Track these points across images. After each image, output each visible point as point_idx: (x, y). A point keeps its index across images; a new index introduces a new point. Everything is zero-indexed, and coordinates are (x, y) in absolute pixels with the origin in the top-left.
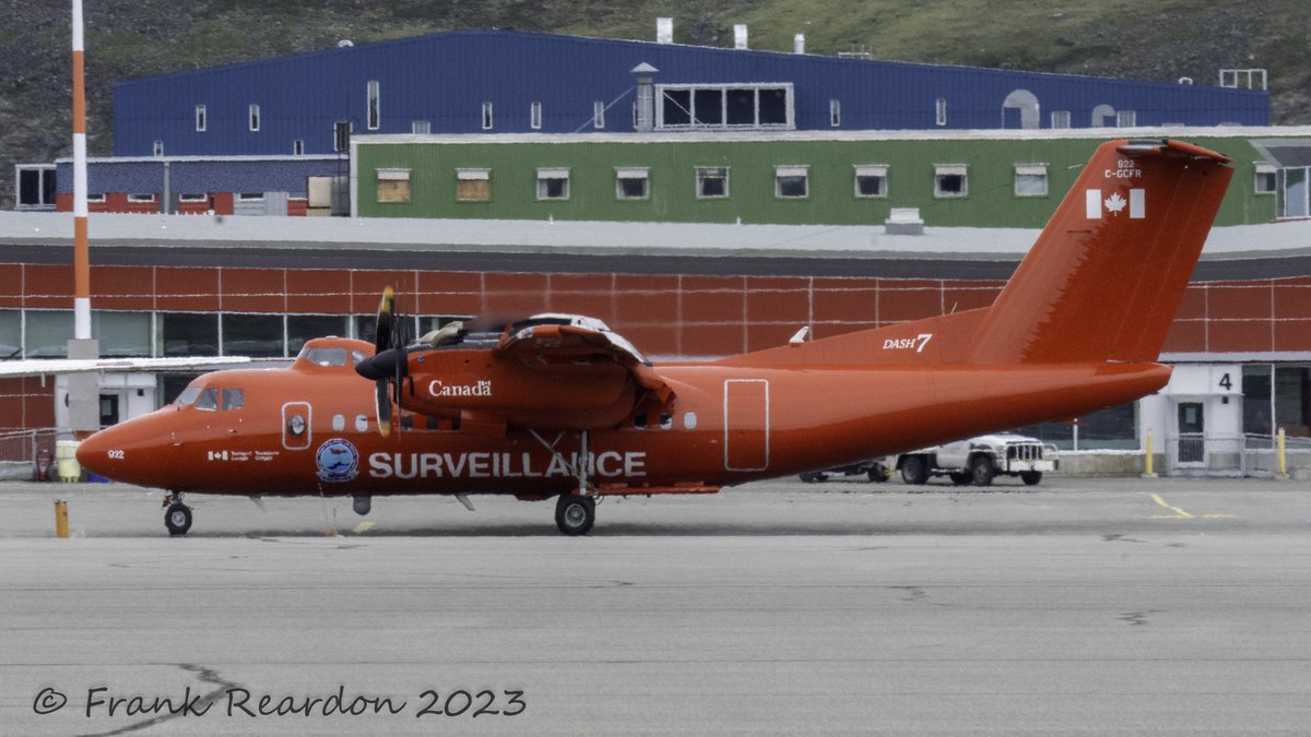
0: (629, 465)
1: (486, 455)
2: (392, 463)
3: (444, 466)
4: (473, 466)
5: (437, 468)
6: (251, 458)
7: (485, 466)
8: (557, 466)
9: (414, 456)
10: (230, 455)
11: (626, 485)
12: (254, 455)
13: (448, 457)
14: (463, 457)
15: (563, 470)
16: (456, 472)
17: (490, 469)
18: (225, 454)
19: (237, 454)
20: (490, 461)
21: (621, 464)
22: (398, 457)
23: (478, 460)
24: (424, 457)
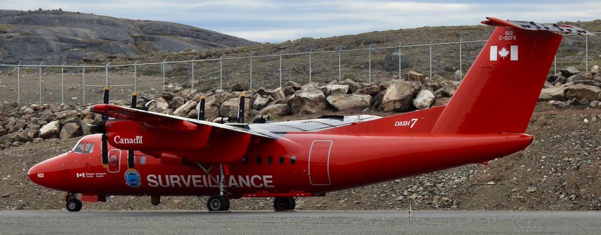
0: (266, 182)
1: (200, 176)
2: (157, 180)
3: (181, 181)
4: (194, 182)
5: (178, 182)
6: (95, 176)
7: (200, 181)
8: (233, 182)
9: (167, 176)
10: (85, 175)
11: (267, 192)
12: (95, 175)
13: (182, 176)
14: (189, 177)
15: (236, 184)
16: (188, 184)
17: (202, 183)
18: (83, 174)
19: (88, 174)
20: (201, 179)
21: (262, 181)
22: (160, 177)
23: (196, 179)
24: (172, 177)
